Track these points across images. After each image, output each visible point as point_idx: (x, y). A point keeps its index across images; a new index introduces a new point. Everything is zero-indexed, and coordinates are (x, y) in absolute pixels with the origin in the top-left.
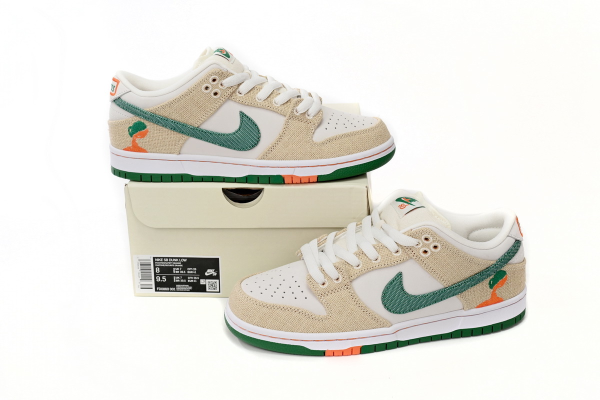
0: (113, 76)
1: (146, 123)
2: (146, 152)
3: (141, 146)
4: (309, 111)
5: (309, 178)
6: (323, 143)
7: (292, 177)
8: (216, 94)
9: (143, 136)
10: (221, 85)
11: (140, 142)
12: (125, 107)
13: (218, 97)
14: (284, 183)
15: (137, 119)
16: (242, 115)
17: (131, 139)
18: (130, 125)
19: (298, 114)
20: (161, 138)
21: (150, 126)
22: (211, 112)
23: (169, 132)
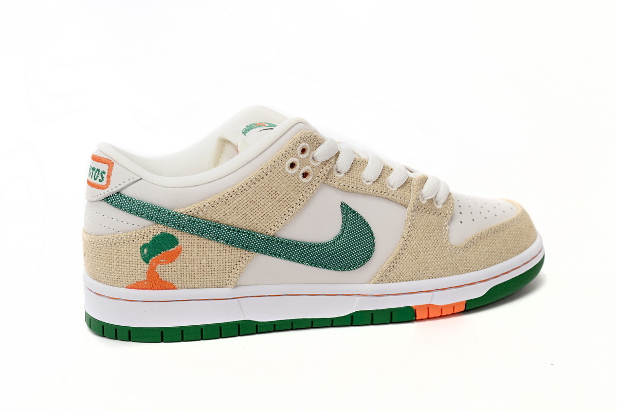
0: (94, 150)
1: (178, 235)
2: (175, 288)
3: (164, 279)
4: (438, 195)
5: (453, 306)
6: (466, 247)
7: (428, 307)
8: (305, 175)
9: (172, 259)
10: (313, 159)
11: (163, 270)
12: (135, 208)
13: (309, 180)
14: (416, 320)
15: (160, 229)
16: (345, 208)
17: (146, 267)
18: (145, 242)
19: (424, 202)
20: (204, 261)
21: (184, 239)
22: (298, 207)
23: (222, 249)
